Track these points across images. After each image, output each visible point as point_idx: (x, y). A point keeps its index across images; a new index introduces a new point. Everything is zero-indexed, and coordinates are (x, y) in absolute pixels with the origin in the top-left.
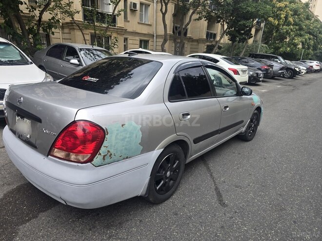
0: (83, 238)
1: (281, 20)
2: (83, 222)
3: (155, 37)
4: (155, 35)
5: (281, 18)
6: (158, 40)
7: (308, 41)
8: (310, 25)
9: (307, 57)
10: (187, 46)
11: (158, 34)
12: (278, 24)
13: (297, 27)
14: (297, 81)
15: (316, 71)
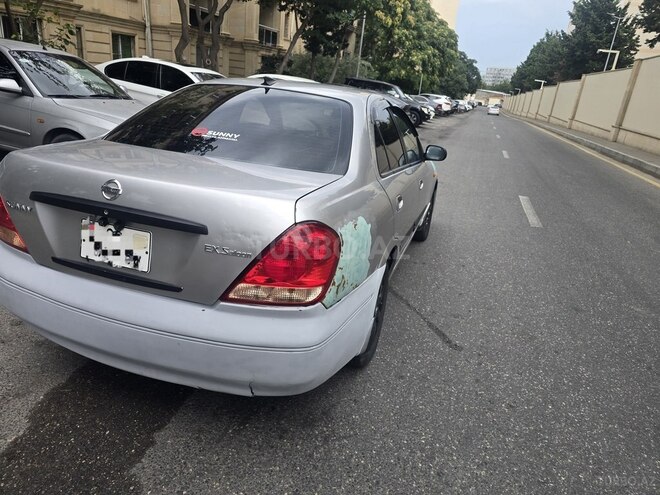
0: (281, 454)
1: (397, 18)
2: (257, 428)
3: (148, 30)
4: (148, 24)
5: (396, 14)
6: (156, 37)
7: (432, 60)
8: (433, 31)
9: (430, 89)
10: (224, 55)
11: (153, 23)
12: (393, 25)
13: (415, 33)
14: (427, 131)
15: (447, 114)
